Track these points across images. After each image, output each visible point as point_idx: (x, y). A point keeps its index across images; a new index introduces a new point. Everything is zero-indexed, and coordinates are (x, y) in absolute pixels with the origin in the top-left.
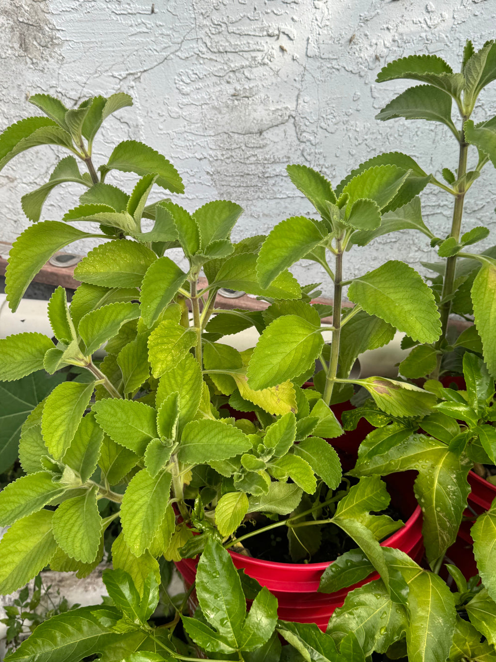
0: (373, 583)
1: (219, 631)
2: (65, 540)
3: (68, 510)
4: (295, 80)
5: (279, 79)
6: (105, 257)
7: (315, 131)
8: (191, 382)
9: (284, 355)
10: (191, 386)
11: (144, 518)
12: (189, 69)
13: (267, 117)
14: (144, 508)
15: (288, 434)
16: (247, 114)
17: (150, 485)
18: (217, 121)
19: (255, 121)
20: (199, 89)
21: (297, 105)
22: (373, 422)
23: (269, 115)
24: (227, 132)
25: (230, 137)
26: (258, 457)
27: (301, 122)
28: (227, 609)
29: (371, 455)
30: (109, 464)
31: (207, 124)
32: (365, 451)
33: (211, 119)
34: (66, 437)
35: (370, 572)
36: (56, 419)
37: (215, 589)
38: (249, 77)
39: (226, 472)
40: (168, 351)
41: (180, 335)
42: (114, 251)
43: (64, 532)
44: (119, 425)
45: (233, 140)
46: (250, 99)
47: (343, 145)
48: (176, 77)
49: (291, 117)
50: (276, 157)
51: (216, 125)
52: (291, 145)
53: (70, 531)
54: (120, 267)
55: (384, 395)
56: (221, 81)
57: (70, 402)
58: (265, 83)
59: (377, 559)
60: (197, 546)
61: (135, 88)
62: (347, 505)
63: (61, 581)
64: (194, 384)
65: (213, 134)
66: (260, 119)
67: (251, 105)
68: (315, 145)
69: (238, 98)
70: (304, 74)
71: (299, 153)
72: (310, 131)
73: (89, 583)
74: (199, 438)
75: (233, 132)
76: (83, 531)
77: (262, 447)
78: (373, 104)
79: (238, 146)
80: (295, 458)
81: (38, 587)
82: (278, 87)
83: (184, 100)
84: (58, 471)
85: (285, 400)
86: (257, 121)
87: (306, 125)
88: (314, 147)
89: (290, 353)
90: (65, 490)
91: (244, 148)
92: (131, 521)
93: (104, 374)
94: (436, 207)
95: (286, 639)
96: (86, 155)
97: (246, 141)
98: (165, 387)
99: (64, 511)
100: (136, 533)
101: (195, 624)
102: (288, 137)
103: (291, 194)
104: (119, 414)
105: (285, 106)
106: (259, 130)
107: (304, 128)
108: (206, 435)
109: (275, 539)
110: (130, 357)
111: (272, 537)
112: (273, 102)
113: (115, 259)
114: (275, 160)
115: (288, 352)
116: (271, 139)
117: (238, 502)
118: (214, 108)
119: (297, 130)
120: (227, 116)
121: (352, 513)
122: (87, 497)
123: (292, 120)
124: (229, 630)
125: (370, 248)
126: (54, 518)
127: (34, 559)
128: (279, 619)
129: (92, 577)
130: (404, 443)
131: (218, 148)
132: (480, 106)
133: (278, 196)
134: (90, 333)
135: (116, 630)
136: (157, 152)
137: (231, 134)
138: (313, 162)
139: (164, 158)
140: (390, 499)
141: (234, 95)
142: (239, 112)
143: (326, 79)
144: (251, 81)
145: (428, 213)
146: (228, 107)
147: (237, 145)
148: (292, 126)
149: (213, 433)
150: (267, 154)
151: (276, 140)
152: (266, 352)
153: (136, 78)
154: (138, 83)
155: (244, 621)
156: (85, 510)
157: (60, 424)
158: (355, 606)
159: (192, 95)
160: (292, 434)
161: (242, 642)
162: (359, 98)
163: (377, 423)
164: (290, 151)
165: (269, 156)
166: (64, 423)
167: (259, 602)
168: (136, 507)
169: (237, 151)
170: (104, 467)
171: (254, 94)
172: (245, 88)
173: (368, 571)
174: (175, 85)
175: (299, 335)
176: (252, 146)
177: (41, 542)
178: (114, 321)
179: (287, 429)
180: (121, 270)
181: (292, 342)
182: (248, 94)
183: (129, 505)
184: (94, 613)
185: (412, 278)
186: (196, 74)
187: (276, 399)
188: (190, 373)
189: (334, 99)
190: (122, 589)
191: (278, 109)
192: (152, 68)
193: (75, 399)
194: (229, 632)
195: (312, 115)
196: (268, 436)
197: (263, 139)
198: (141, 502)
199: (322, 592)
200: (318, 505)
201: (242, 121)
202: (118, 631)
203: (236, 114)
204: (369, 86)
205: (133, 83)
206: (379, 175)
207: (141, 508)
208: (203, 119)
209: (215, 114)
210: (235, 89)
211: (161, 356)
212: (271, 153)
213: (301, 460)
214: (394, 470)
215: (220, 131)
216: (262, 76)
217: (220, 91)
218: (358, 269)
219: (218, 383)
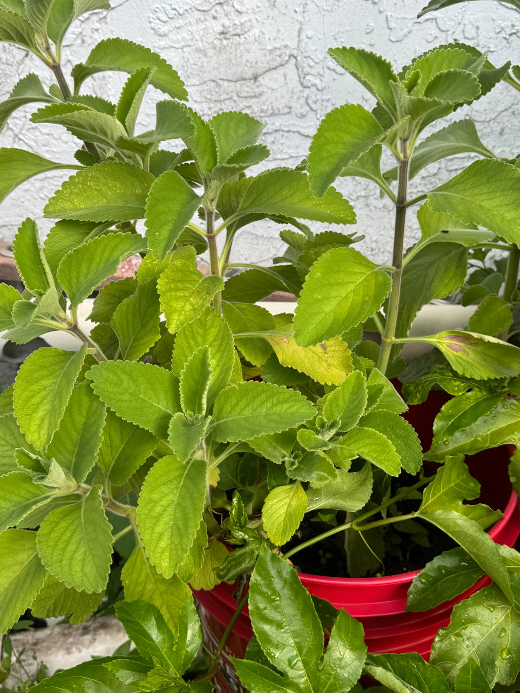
0: (484, 591)
1: (287, 676)
2: (58, 564)
3: (58, 523)
4: (296, 11)
5: (276, 11)
6: (85, 187)
7: (322, 73)
8: (217, 343)
9: (339, 299)
10: (217, 347)
11: (172, 523)
12: (166, 4)
13: (264, 59)
14: (170, 510)
15: (355, 400)
16: (238, 55)
17: (175, 478)
18: (203, 66)
19: (248, 64)
20: (179, 28)
21: (299, 41)
22: (448, 389)
23: (265, 55)
24: (214, 79)
25: (218, 86)
26: (318, 432)
27: (304, 62)
28: (296, 643)
29: (451, 430)
30: (110, 460)
31: (190, 70)
32: (443, 426)
33: (195, 65)
34: (50, 418)
35: (477, 577)
36: (33, 396)
37: (277, 617)
38: (240, 10)
39: (275, 457)
40: (186, 299)
41: (198, 281)
42: (98, 178)
43: (55, 554)
44: (126, 397)
45: (222, 89)
46: (241, 37)
47: (355, 88)
48: (151, 15)
49: (292, 58)
50: (275, 108)
51: (201, 71)
52: (292, 92)
53: (64, 551)
54: (107, 199)
55: (460, 354)
56: (206, 17)
57: (51, 374)
58: (260, 17)
59: (490, 557)
60: (240, 563)
61: (100, 31)
62: (434, 494)
63: (35, 644)
64: (220, 345)
65: (197, 83)
66: (254, 61)
67: (243, 44)
68: (322, 91)
69: (227, 36)
70: (306, 4)
71: (303, 101)
72: (316, 74)
73: (72, 644)
74: (238, 409)
75: (222, 79)
76: (83, 550)
77: (322, 420)
78: (390, 36)
79: (228, 97)
80: (367, 431)
81: (7, 651)
82: (276, 21)
83: (161, 43)
84: (41, 469)
85: (337, 366)
86: (251, 63)
87: (310, 67)
88: (320, 93)
89: (346, 297)
90: (52, 497)
91: (235, 98)
92: (153, 528)
93: (95, 342)
94: (466, 160)
95: (377, 678)
96: (54, 61)
97: (238, 89)
98: (183, 350)
99: (53, 525)
100: (163, 544)
101: (253, 669)
102: (289, 82)
103: (294, 153)
104: (125, 384)
105: (284, 43)
106: (253, 75)
107: (307, 69)
108: (248, 404)
109: (324, 556)
110: (130, 317)
111: (321, 552)
112: (269, 39)
113: (101, 190)
114: (274, 111)
115: (344, 295)
116: (269, 85)
117: (292, 499)
118: (198, 50)
119: (300, 73)
120: (214, 59)
121: (441, 503)
122: (83, 505)
123: (293, 61)
124: (301, 672)
125: (389, 214)
126: (39, 535)
127: (10, 600)
128: (369, 651)
129: (75, 635)
130: (491, 413)
131: (204, 99)
132: (514, 33)
133: (278, 156)
134: (74, 280)
135: (144, 687)
136: (149, 50)
137: (219, 81)
138: (319, 112)
139: (160, 57)
140: (480, 485)
141: (223, 33)
142: (228, 53)
143: (333, 8)
144: (243, 15)
145: (457, 167)
146: (214, 48)
147: (227, 94)
148: (294, 68)
149: (258, 401)
150: (264, 104)
151: (275, 86)
152: (316, 296)
153: (101, 19)
154: (104, 25)
155: (322, 659)
156: (83, 520)
157: (41, 402)
158: (463, 624)
159: (170, 36)
160: (362, 399)
161: (320, 688)
162: (372, 30)
163: (454, 391)
164: (291, 100)
165: (266, 107)
166: (46, 401)
167: (339, 628)
168: (158, 509)
169: (227, 102)
170: (104, 464)
171: (246, 30)
172: (235, 24)
173: (475, 576)
174: (149, 25)
175: (356, 273)
176: (246, 95)
177: (19, 576)
178: (108, 259)
179: (352, 394)
180: (109, 202)
181: (347, 283)
182: (238, 31)
183: (149, 506)
184: (109, 666)
185: (511, 178)
186: (175, 9)
187: (325, 365)
188: (214, 332)
189: (343, 33)
190: (145, 627)
191: (276, 48)
192: (120, 5)
193: (59, 369)
194: (301, 676)
195: (318, 53)
196: (329, 405)
197: (258, 87)
198: (165, 502)
199: (413, 611)
200: (388, 500)
201: (233, 64)
202: (148, 688)
203: (225, 56)
204: (384, 15)
205: (97, 25)
206: (446, 61)
207: (165, 510)
208: (185, 64)
209: (200, 58)
210: (223, 26)
211: (178, 305)
212: (268, 102)
213: (376, 434)
214: (483, 447)
215: (206, 79)
216: (255, 8)
217: (205, 29)
218: (376, 241)
219: (245, 351)
